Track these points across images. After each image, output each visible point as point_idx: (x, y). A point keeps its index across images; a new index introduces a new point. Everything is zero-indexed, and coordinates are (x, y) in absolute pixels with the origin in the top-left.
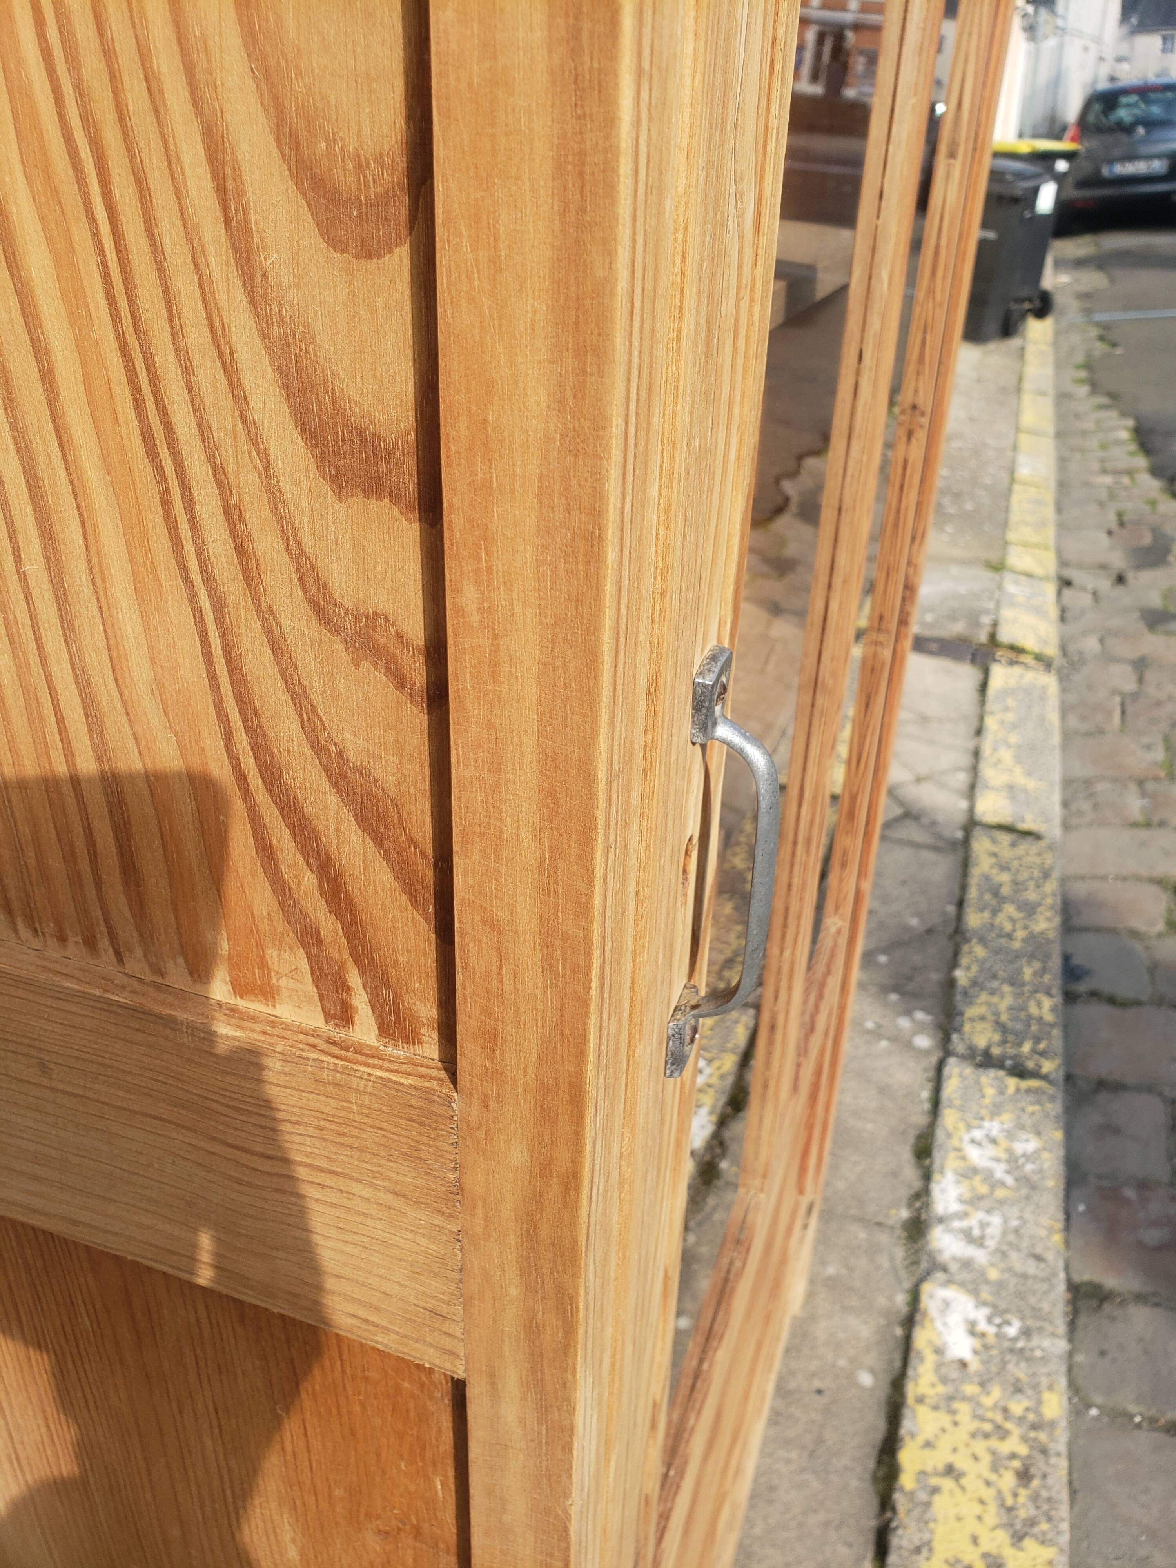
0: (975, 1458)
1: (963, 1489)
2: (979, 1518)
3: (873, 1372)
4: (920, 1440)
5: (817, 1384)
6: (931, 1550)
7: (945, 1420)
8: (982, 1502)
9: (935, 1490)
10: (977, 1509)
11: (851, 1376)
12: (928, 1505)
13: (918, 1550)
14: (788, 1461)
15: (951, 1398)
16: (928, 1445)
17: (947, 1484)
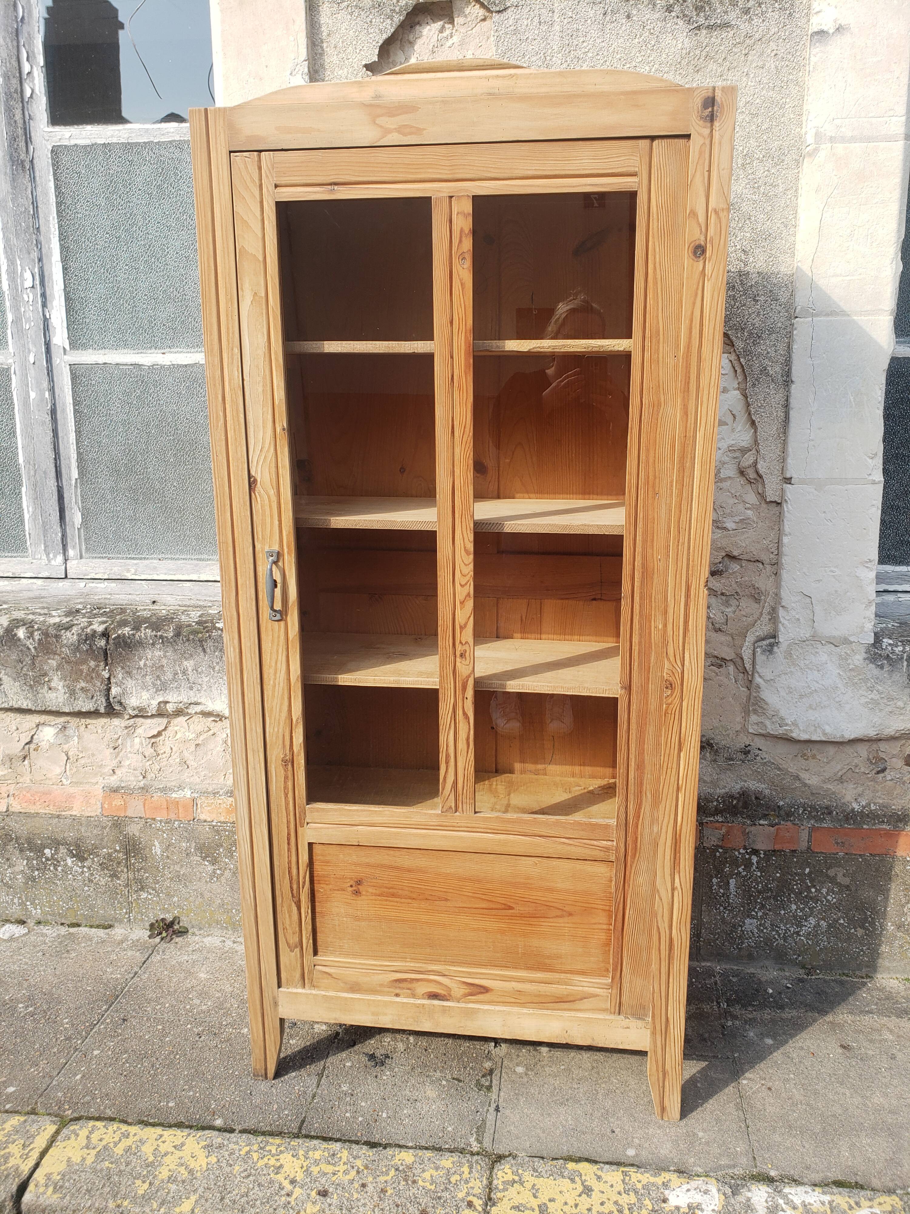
0: (602, 1204)
1: (580, 1195)
2: (566, 1203)
3: (637, 1155)
4: (599, 1173)
5: (617, 1131)
6: (536, 1176)
7: (620, 1187)
8: (576, 1205)
9: (573, 1181)
10: (571, 1202)
11: (630, 1145)
12: (563, 1177)
13: (535, 1170)
14: (566, 1120)
15: (636, 1192)
16: (599, 1178)
17: (580, 1189)
